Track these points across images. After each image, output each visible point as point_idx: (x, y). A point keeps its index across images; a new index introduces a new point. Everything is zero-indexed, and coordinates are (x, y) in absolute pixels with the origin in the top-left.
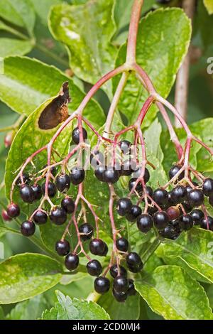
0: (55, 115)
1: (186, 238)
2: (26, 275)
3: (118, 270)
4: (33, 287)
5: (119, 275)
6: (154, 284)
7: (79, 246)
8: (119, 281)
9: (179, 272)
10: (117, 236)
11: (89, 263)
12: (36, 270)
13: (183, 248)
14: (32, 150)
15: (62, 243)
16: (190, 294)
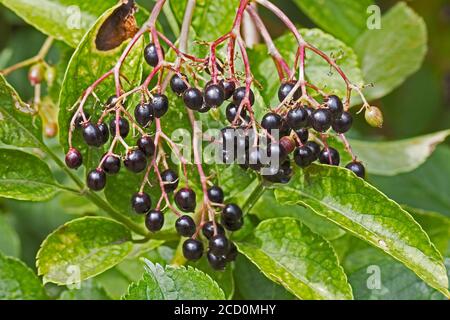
0: (117, 30)
1: (302, 179)
2: (86, 246)
3: (213, 227)
4: (98, 261)
5: (215, 233)
6: (259, 244)
7: (164, 199)
8: (218, 242)
9: (293, 225)
10: (208, 185)
11: (179, 220)
12: (98, 239)
13: (300, 192)
14: (89, 78)
15: (140, 197)
16: (310, 253)
